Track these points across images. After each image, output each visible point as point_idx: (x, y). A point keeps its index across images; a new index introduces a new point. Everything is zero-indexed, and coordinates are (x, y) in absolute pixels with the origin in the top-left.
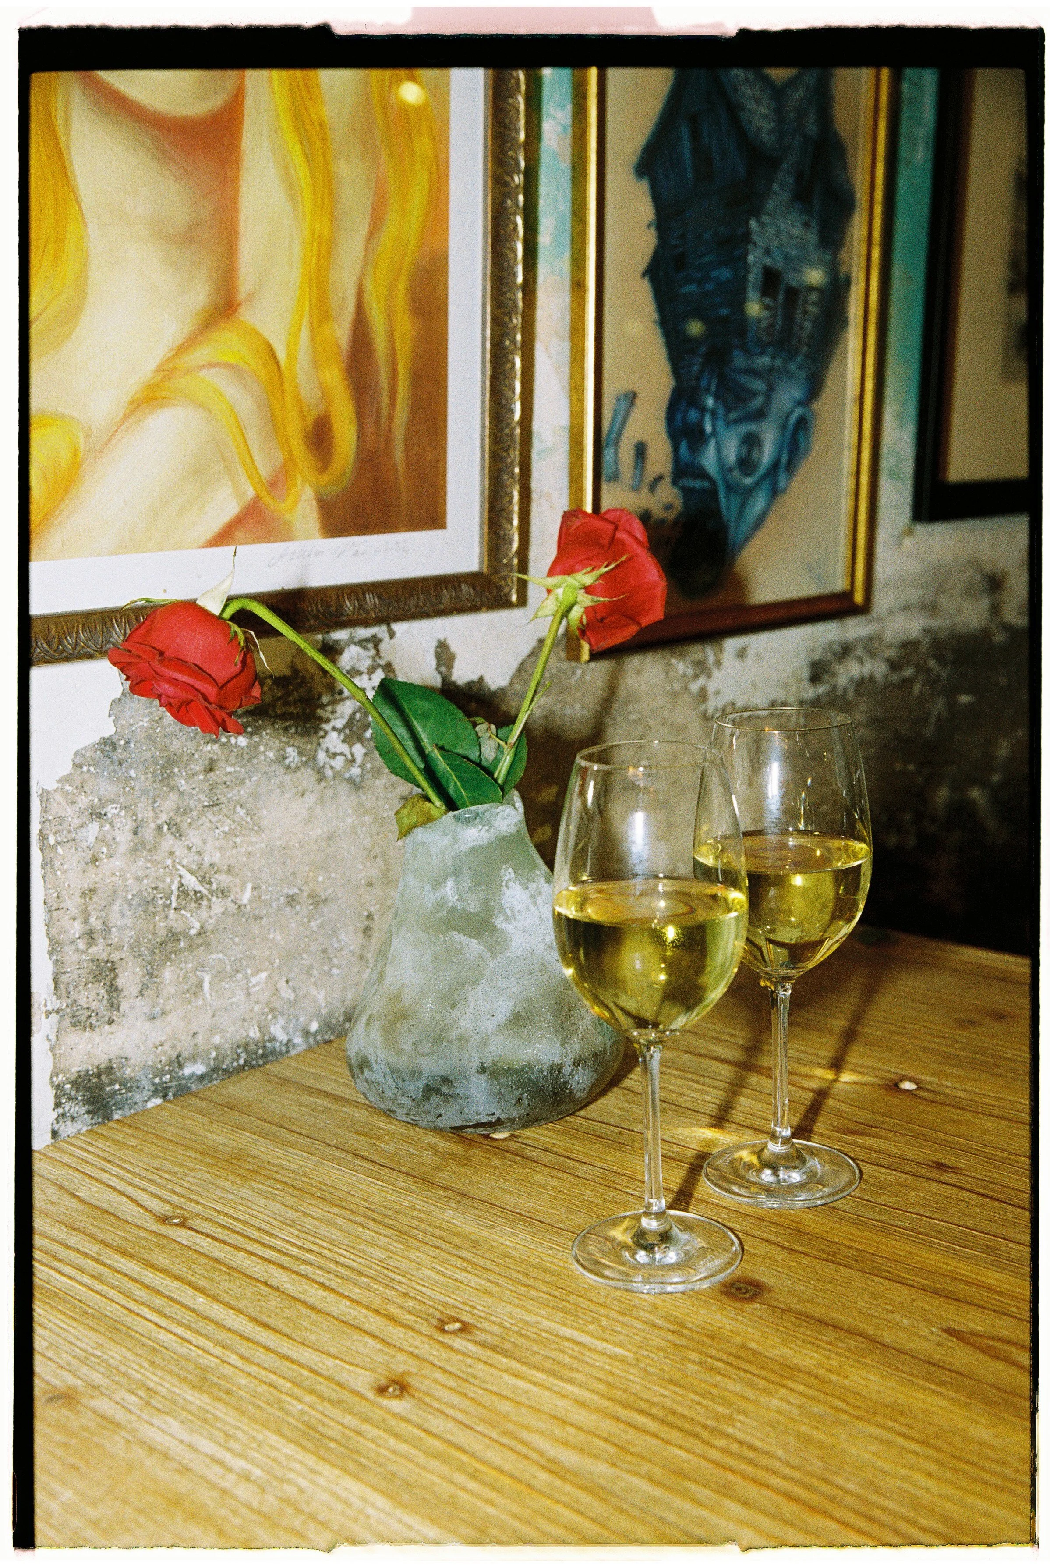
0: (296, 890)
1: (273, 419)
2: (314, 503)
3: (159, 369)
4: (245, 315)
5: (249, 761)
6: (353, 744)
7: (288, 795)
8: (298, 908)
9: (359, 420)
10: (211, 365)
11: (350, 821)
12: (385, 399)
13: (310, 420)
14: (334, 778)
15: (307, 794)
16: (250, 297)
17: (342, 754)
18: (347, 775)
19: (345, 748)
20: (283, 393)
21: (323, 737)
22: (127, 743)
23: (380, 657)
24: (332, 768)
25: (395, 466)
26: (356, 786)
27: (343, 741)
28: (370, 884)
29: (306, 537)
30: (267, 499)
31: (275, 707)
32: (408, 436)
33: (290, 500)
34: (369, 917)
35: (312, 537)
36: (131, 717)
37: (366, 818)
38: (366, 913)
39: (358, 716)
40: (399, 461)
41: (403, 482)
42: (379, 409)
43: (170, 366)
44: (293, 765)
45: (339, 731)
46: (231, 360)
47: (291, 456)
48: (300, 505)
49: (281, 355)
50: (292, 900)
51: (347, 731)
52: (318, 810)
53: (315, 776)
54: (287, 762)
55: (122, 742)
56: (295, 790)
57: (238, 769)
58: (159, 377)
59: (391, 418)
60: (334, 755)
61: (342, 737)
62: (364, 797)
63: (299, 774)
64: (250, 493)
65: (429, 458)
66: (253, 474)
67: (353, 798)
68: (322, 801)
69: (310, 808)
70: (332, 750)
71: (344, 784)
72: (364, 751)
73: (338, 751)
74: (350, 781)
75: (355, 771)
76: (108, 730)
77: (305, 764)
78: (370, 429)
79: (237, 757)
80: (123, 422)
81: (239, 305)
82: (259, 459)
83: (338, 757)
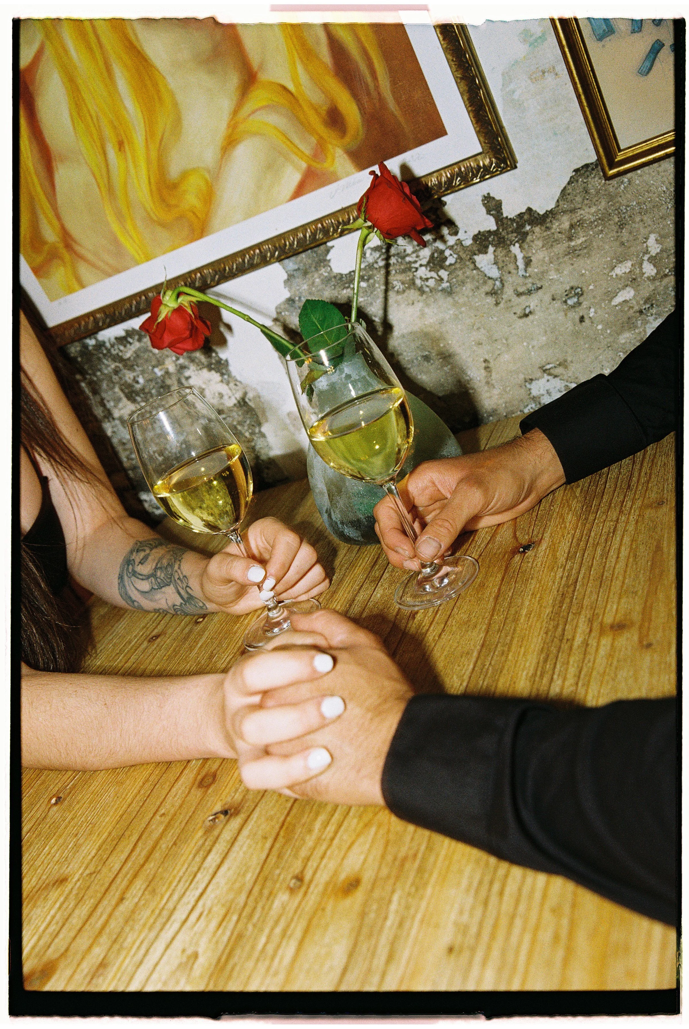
0: (427, 353)
1: (302, 123)
2: (345, 156)
3: (228, 127)
4: (263, 77)
5: (372, 293)
6: (438, 271)
7: (403, 306)
8: (432, 362)
9: (355, 99)
10: (253, 112)
11: (451, 312)
12: (369, 79)
13: (324, 113)
14: (431, 291)
15: (415, 302)
16: (261, 66)
17: (432, 278)
18: (440, 288)
19: (433, 274)
20: (300, 106)
21: (416, 271)
22: (300, 298)
23: (440, 219)
24: (427, 286)
25: (393, 114)
26: (449, 292)
27: (430, 271)
28: (480, 344)
29: (348, 175)
30: (314, 164)
31: (377, 263)
32: (393, 92)
33: (329, 160)
34: (485, 361)
35: (353, 173)
36: (298, 285)
37: (463, 309)
38: (482, 360)
39: (436, 255)
40: (393, 110)
41: (401, 119)
42: (367, 86)
43: (232, 123)
44: (401, 290)
45: (426, 266)
46: (265, 103)
47: (321, 137)
48: (337, 159)
49: (291, 87)
50: (427, 358)
51: (431, 265)
52: (426, 310)
53: (417, 293)
54: (396, 289)
55: (297, 298)
56: (406, 303)
57: (366, 298)
58: (230, 130)
59: (377, 87)
60: (427, 279)
61: (429, 269)
62: (457, 298)
63: (406, 294)
64: (304, 165)
65: (416, 97)
66: (302, 155)
67: (450, 299)
68: (428, 305)
69: (420, 310)
70: (424, 277)
71: (440, 294)
72: (447, 273)
73: (429, 276)
74: (443, 290)
75: (445, 285)
76: (287, 294)
77: (409, 288)
78: (365, 99)
79: (363, 293)
80: (222, 159)
81: (256, 73)
82: (302, 147)
83: (430, 280)
